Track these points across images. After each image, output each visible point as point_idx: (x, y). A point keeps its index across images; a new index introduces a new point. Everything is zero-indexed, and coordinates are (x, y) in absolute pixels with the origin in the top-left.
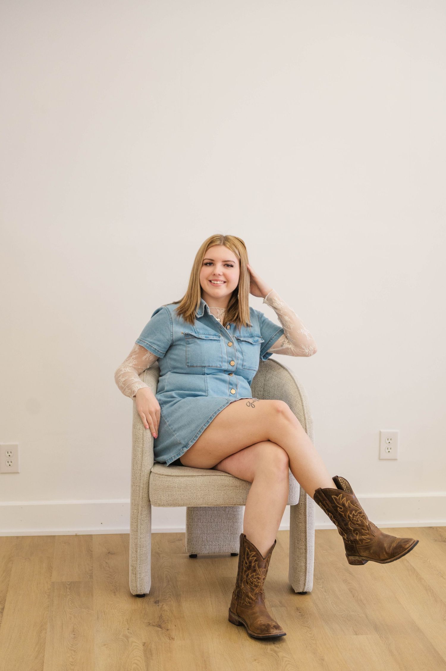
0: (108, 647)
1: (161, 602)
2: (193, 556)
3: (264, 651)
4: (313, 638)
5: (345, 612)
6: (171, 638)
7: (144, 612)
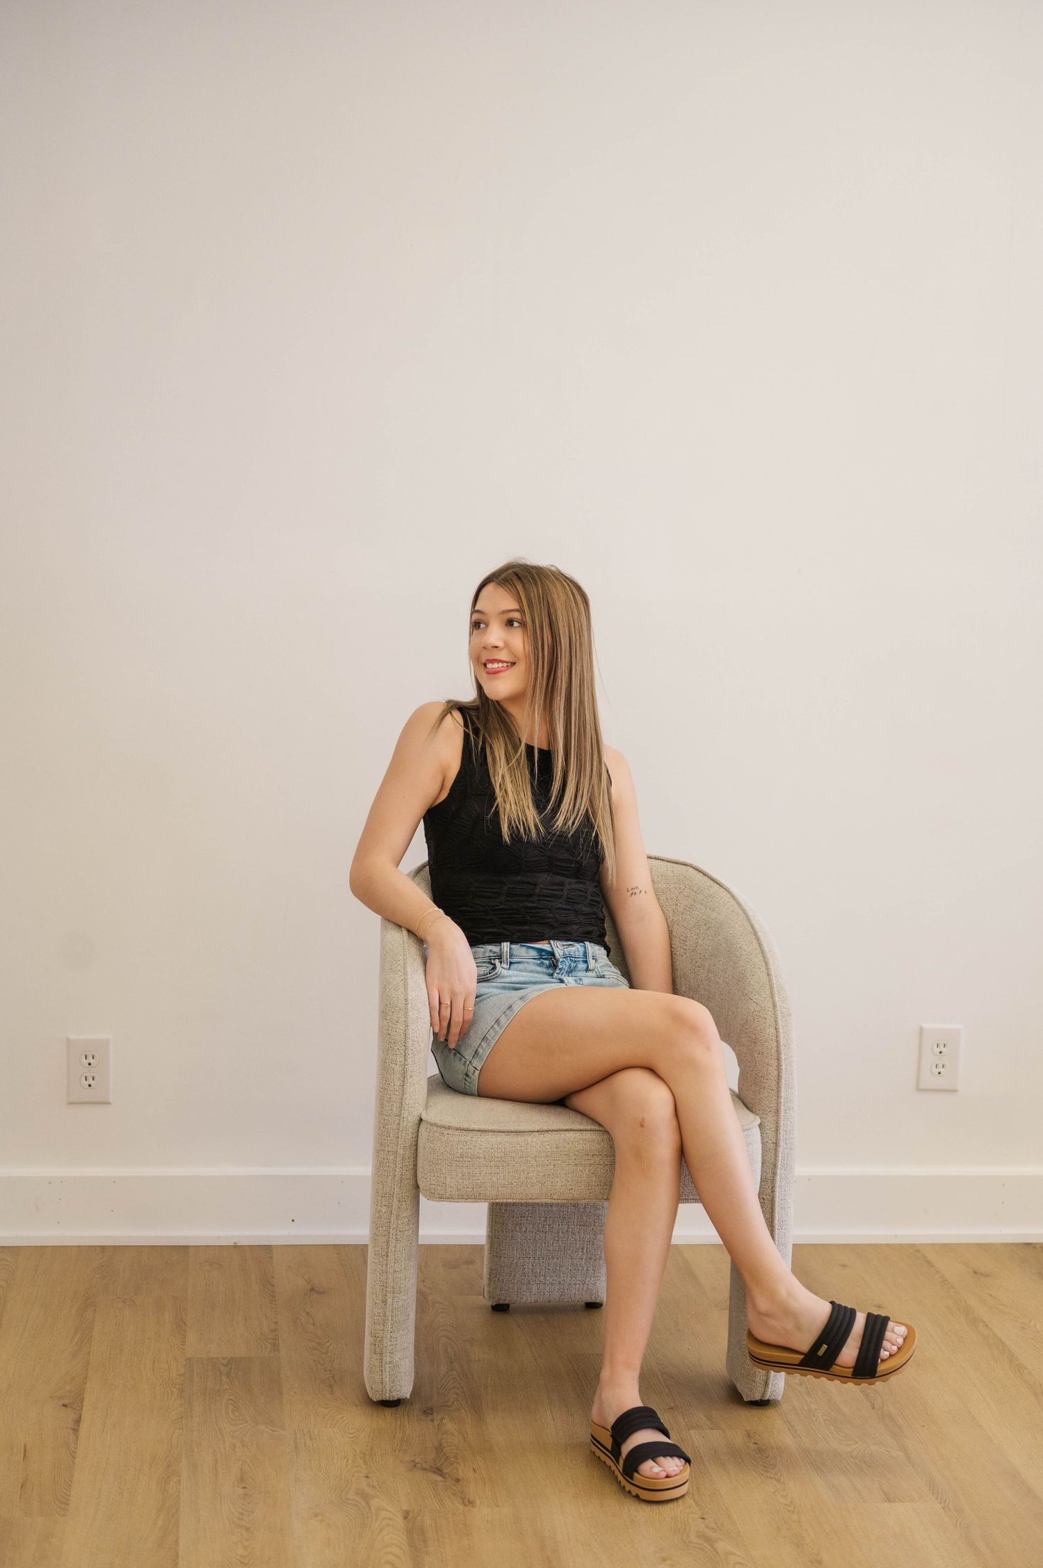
0: (324, 1521)
1: (436, 1412)
2: (500, 1308)
3: (682, 1539)
4: (792, 1508)
5: (857, 1445)
6: (467, 1502)
7: (401, 1435)
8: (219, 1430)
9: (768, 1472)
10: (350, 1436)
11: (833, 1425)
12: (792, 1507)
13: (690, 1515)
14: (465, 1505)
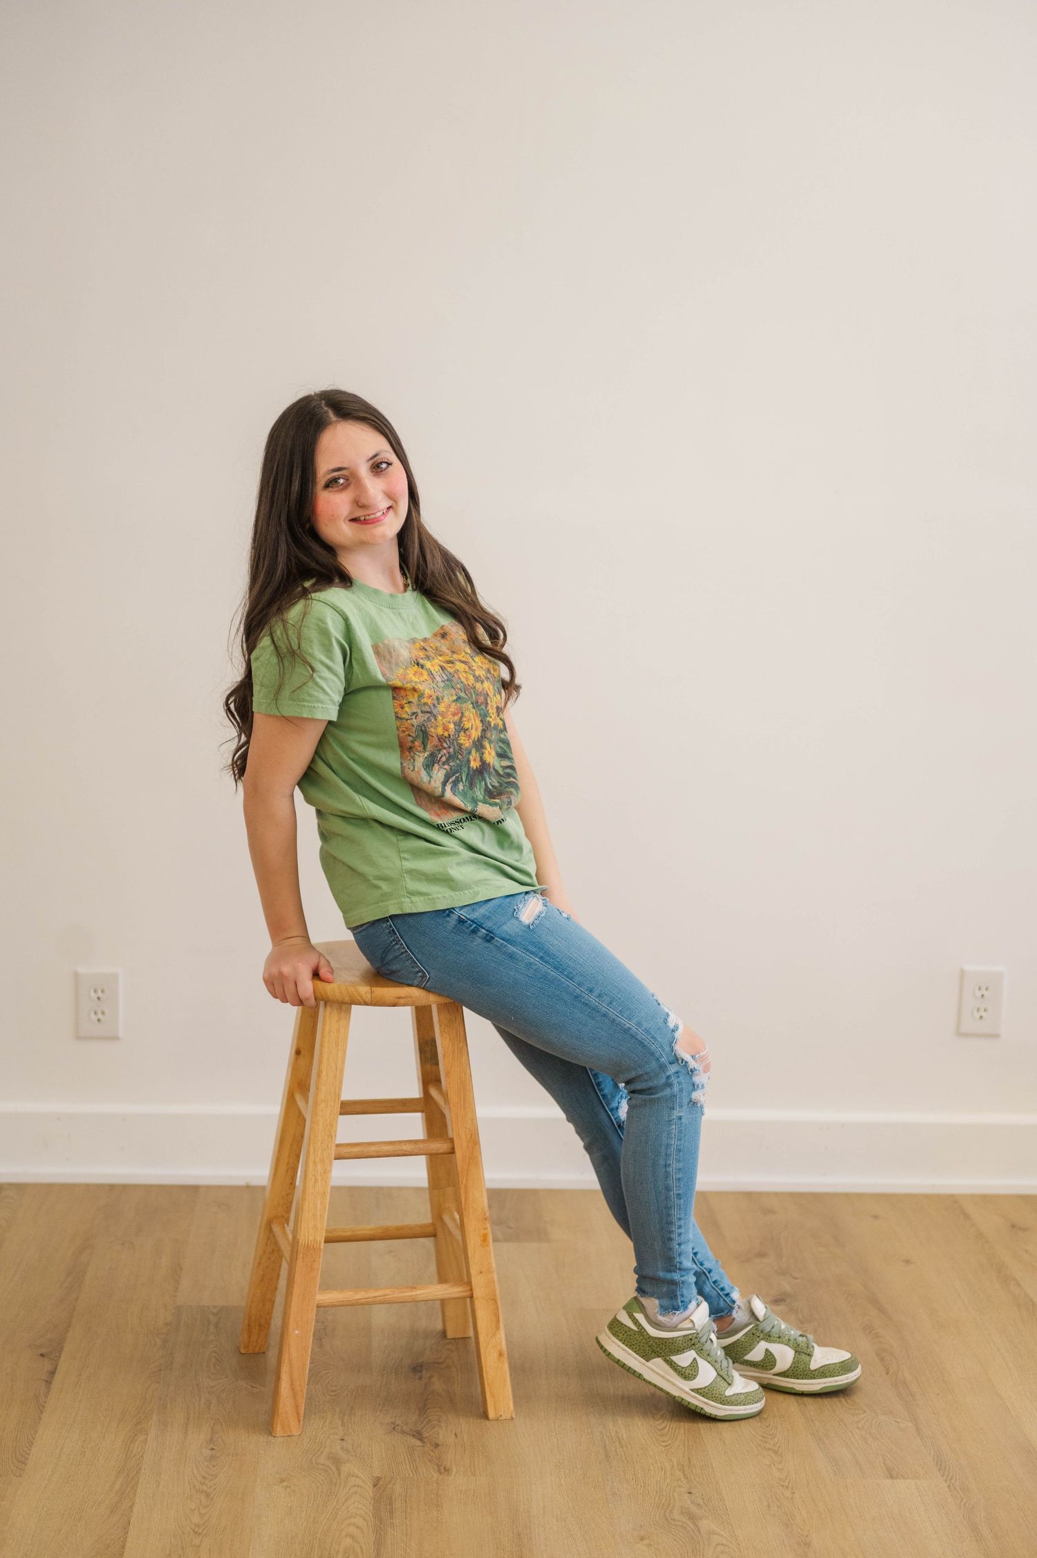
0: (290, 1487)
1: (426, 1370)
3: (665, 1515)
4: (786, 1484)
5: (865, 1414)
6: (443, 1470)
7: (385, 1394)
8: (197, 1386)
9: (766, 1442)
10: (332, 1394)
12: (787, 1481)
13: (677, 1489)
14: (441, 1473)
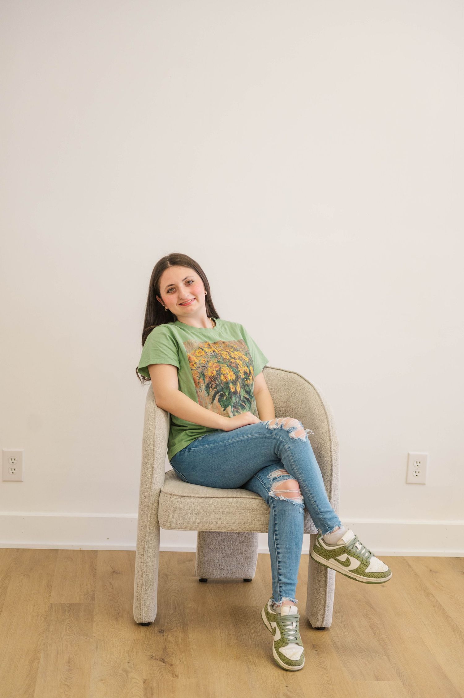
0: (105, 683)
1: (166, 632)
2: (203, 581)
5: (365, 653)
6: (174, 676)
7: (147, 642)
8: (61, 638)
9: (321, 665)
10: (123, 642)
11: (354, 643)
12: (331, 681)
13: (281, 685)
14: (174, 677)
